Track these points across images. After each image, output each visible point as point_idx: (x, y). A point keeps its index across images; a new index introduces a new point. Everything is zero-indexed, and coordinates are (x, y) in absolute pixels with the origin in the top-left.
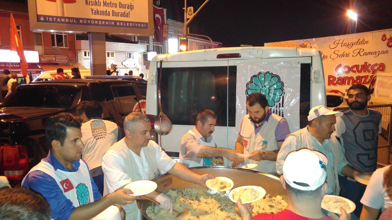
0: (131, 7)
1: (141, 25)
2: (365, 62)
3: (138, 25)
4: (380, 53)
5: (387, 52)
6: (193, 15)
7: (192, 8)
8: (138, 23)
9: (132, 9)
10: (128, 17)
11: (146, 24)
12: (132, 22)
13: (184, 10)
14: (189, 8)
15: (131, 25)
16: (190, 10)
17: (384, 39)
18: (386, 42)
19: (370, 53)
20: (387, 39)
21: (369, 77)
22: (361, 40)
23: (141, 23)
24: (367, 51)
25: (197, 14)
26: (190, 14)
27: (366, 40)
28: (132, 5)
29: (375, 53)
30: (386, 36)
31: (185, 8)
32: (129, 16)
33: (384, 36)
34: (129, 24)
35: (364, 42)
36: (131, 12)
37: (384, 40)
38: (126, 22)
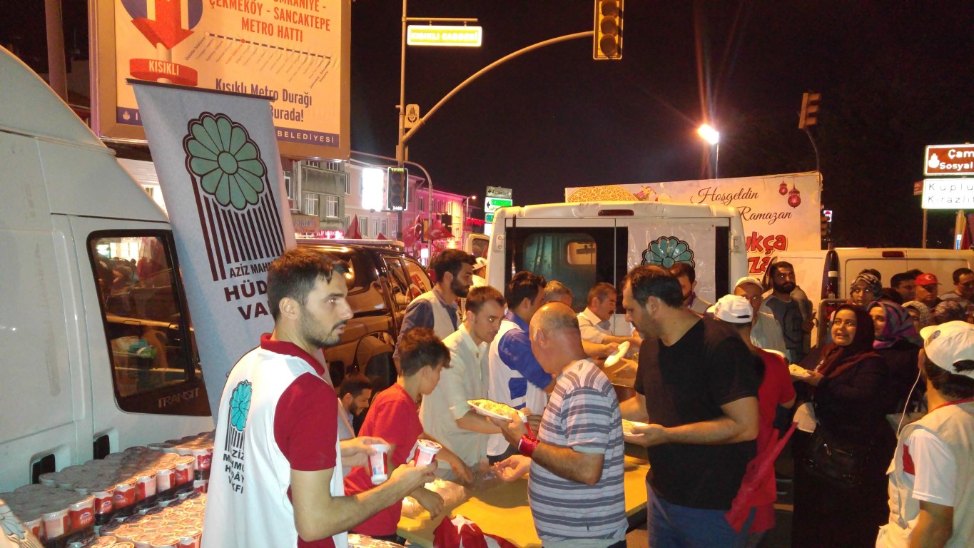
0: (306, 100)
1: (325, 139)
2: (753, 233)
3: (318, 138)
4: (777, 216)
5: (788, 215)
6: (419, 122)
7: (416, 107)
8: (320, 134)
9: (307, 104)
10: (299, 120)
11: (336, 136)
12: (308, 132)
13: (399, 109)
14: (409, 107)
15: (305, 137)
16: (413, 112)
17: (783, 191)
18: (787, 196)
19: (761, 215)
20: (789, 191)
21: (761, 260)
22: (746, 191)
23: (325, 135)
24: (756, 211)
25: (427, 121)
26: (412, 120)
27: (754, 191)
28: (307, 97)
29: (769, 216)
30: (786, 185)
31: (401, 107)
32: (301, 119)
33: (783, 186)
34: (302, 136)
35: (750, 195)
36: (306, 111)
37: (783, 194)
38: (295, 131)
